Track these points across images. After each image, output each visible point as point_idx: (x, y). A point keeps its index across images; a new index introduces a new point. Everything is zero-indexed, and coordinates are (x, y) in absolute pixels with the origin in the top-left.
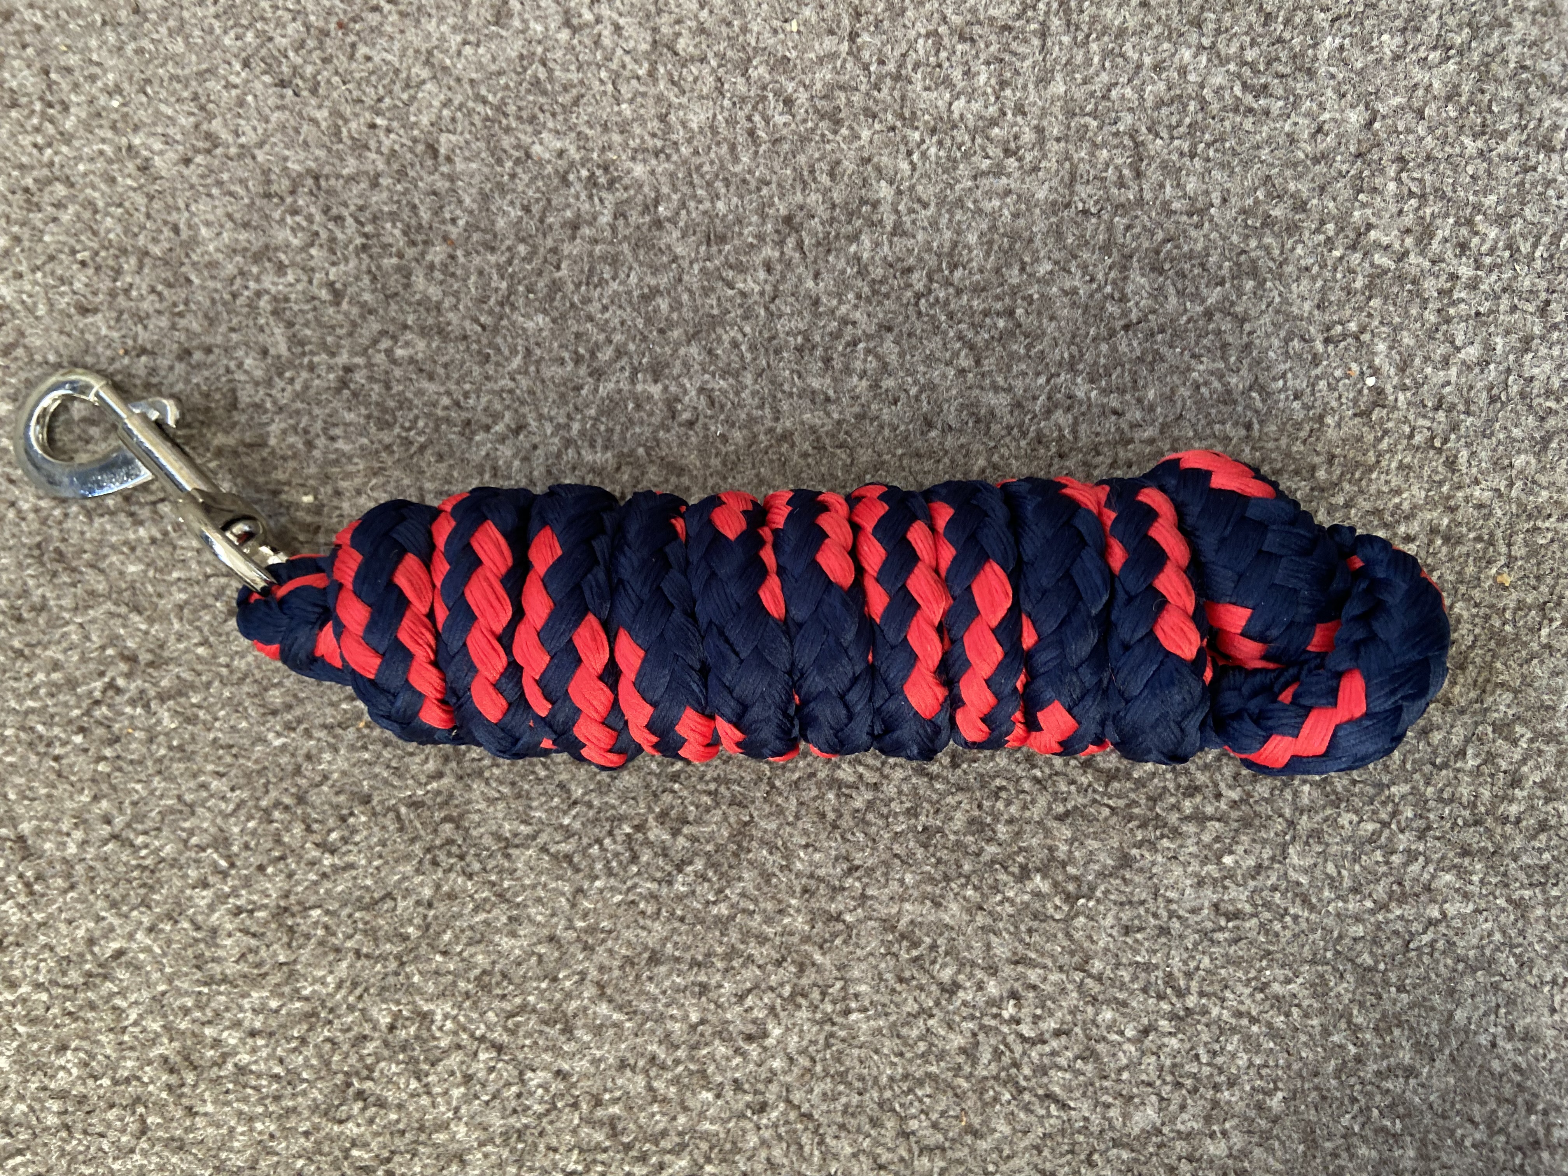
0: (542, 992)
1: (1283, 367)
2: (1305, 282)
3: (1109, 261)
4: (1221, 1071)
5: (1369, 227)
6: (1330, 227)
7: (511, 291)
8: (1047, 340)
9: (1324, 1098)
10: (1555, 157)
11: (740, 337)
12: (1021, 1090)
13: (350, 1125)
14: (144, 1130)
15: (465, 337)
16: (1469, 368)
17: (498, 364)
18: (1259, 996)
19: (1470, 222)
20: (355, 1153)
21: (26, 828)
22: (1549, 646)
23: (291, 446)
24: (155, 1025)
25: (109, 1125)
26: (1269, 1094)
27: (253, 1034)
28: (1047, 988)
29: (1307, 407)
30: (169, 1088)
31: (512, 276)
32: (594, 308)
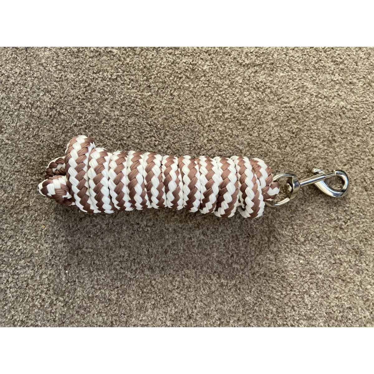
0: (254, 152)
1: (85, 276)
2: (78, 295)
3: (120, 303)
4: (115, 128)
5: (63, 306)
6: (71, 307)
7: (254, 306)
8: (135, 285)
9: (94, 121)
10: (21, 319)
11: (203, 291)
12: (156, 127)
13: (296, 127)
14: (341, 128)
15: (265, 296)
16: (45, 273)
17: (257, 289)
18: (105, 143)
19: (41, 306)
20: (295, 121)
21: (365, 193)
22: (36, 211)
23: (304, 274)
24: (338, 150)
25: (348, 129)
26: (105, 123)
27: (316, 147)
28: (148, 147)
29: (81, 267)
30: (335, 136)
31: (253, 310)
32: (235, 301)
